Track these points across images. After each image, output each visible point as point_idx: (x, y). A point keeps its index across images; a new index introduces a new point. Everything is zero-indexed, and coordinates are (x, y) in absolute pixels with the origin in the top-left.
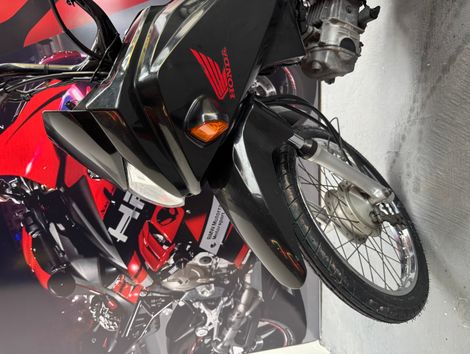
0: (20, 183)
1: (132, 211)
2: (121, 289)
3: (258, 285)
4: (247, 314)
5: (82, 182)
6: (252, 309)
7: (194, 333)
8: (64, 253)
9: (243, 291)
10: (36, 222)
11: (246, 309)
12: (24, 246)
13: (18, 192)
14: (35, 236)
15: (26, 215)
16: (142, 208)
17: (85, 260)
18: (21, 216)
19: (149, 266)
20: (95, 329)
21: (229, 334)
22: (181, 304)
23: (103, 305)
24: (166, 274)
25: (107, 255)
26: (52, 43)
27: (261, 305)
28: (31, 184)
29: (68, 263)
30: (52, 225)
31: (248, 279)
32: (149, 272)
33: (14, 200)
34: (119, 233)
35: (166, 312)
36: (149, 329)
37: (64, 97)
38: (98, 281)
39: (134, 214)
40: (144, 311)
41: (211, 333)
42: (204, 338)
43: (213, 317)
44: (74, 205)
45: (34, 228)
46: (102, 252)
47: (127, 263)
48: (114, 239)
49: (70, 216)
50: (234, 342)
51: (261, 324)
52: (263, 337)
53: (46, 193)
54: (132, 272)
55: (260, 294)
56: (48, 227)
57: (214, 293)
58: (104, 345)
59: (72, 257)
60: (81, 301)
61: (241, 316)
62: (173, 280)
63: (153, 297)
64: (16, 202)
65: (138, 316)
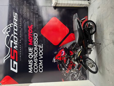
1: (68, 63)
7: (74, 77)
12: (58, 66)
17: (63, 68)
20: (64, 76)
21: (78, 78)
22: (73, 74)
23: (65, 73)
27: (81, 75)
31: (80, 72)
36: (69, 76)
37: (62, 51)
44: (63, 62)
48: (66, 66)
52: (82, 78)
53: (60, 61)
54: (68, 70)
56: (60, 64)
57: (76, 73)
61: (79, 76)
62: (72, 71)
63: (70, 73)
64: (57, 62)
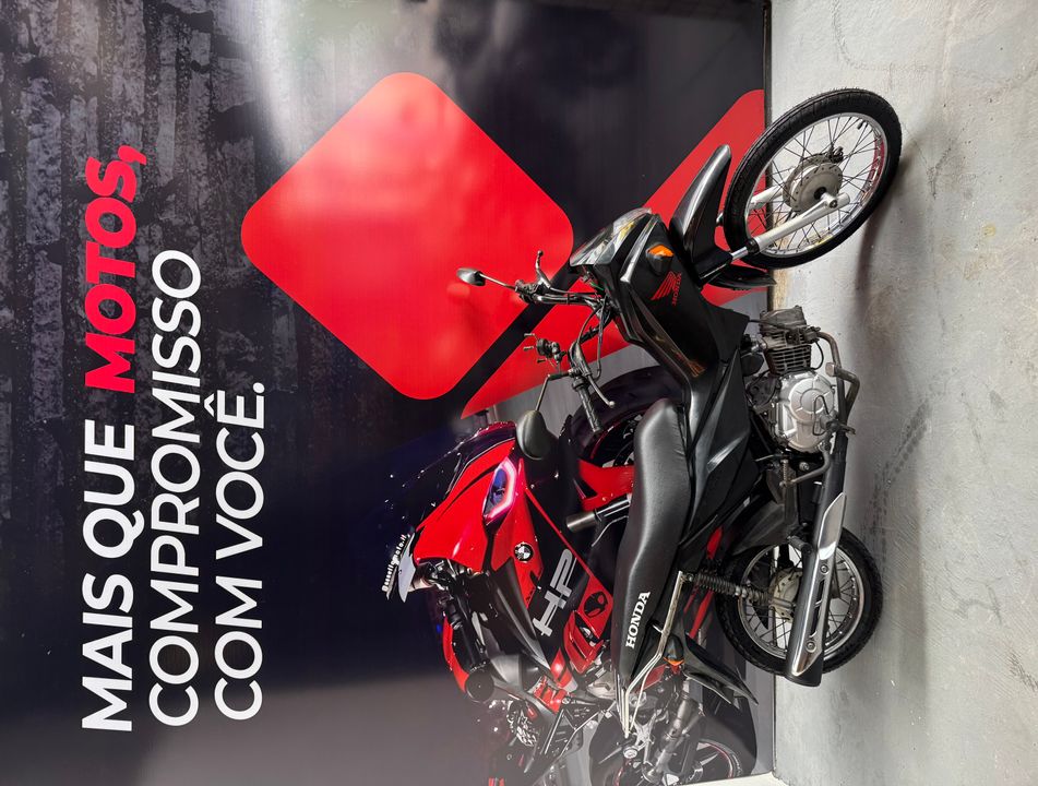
0: (446, 565)
1: (558, 599)
2: (542, 694)
3: (699, 696)
4: (684, 732)
5: (509, 565)
6: (690, 725)
7: (621, 753)
8: (484, 649)
9: (680, 703)
10: (459, 612)
11: (683, 726)
12: (445, 638)
13: (443, 576)
14: (456, 627)
15: (449, 603)
16: (568, 595)
17: (507, 657)
18: (443, 604)
19: (573, 666)
20: (512, 744)
21: (662, 757)
22: (608, 715)
23: (522, 713)
24: (592, 678)
25: (530, 652)
26: (488, 414)
27: (701, 721)
28: (457, 566)
29: (488, 661)
30: (475, 615)
31: (686, 688)
32: (574, 673)
33: (439, 586)
34: (543, 626)
35: (591, 724)
36: (570, 746)
37: (497, 470)
38: (518, 683)
39: (560, 603)
40: (566, 722)
41: (641, 754)
42: (633, 760)
43: (644, 734)
44: (499, 591)
45: (456, 618)
46: (524, 648)
47: (550, 661)
48: (538, 631)
49: (495, 605)
50: (667, 767)
51: (701, 746)
52: (703, 763)
53: (471, 577)
54: (556, 674)
55: (701, 707)
56: (470, 616)
57: (645, 703)
58: (520, 764)
59: (493, 654)
60: (500, 706)
62: (600, 685)
64: (441, 588)
65: (559, 729)
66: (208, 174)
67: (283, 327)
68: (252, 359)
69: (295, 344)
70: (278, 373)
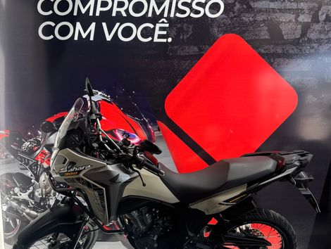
2: (43, 153)
4: (24, 213)
6: (27, 216)
9: (37, 212)
11: (27, 213)
21: (14, 204)
27: (29, 221)
35: (29, 173)
36: (21, 165)
38: (48, 143)
40: (31, 163)
41: (16, 195)
42: (13, 191)
50: (9, 206)
51: (18, 221)
58: (15, 143)
61: (23, 210)
63: (37, 167)
65: (28, 160)
66: (255, 21)
67: (194, 49)
68: (181, 37)
69: (187, 54)
70: (176, 47)
